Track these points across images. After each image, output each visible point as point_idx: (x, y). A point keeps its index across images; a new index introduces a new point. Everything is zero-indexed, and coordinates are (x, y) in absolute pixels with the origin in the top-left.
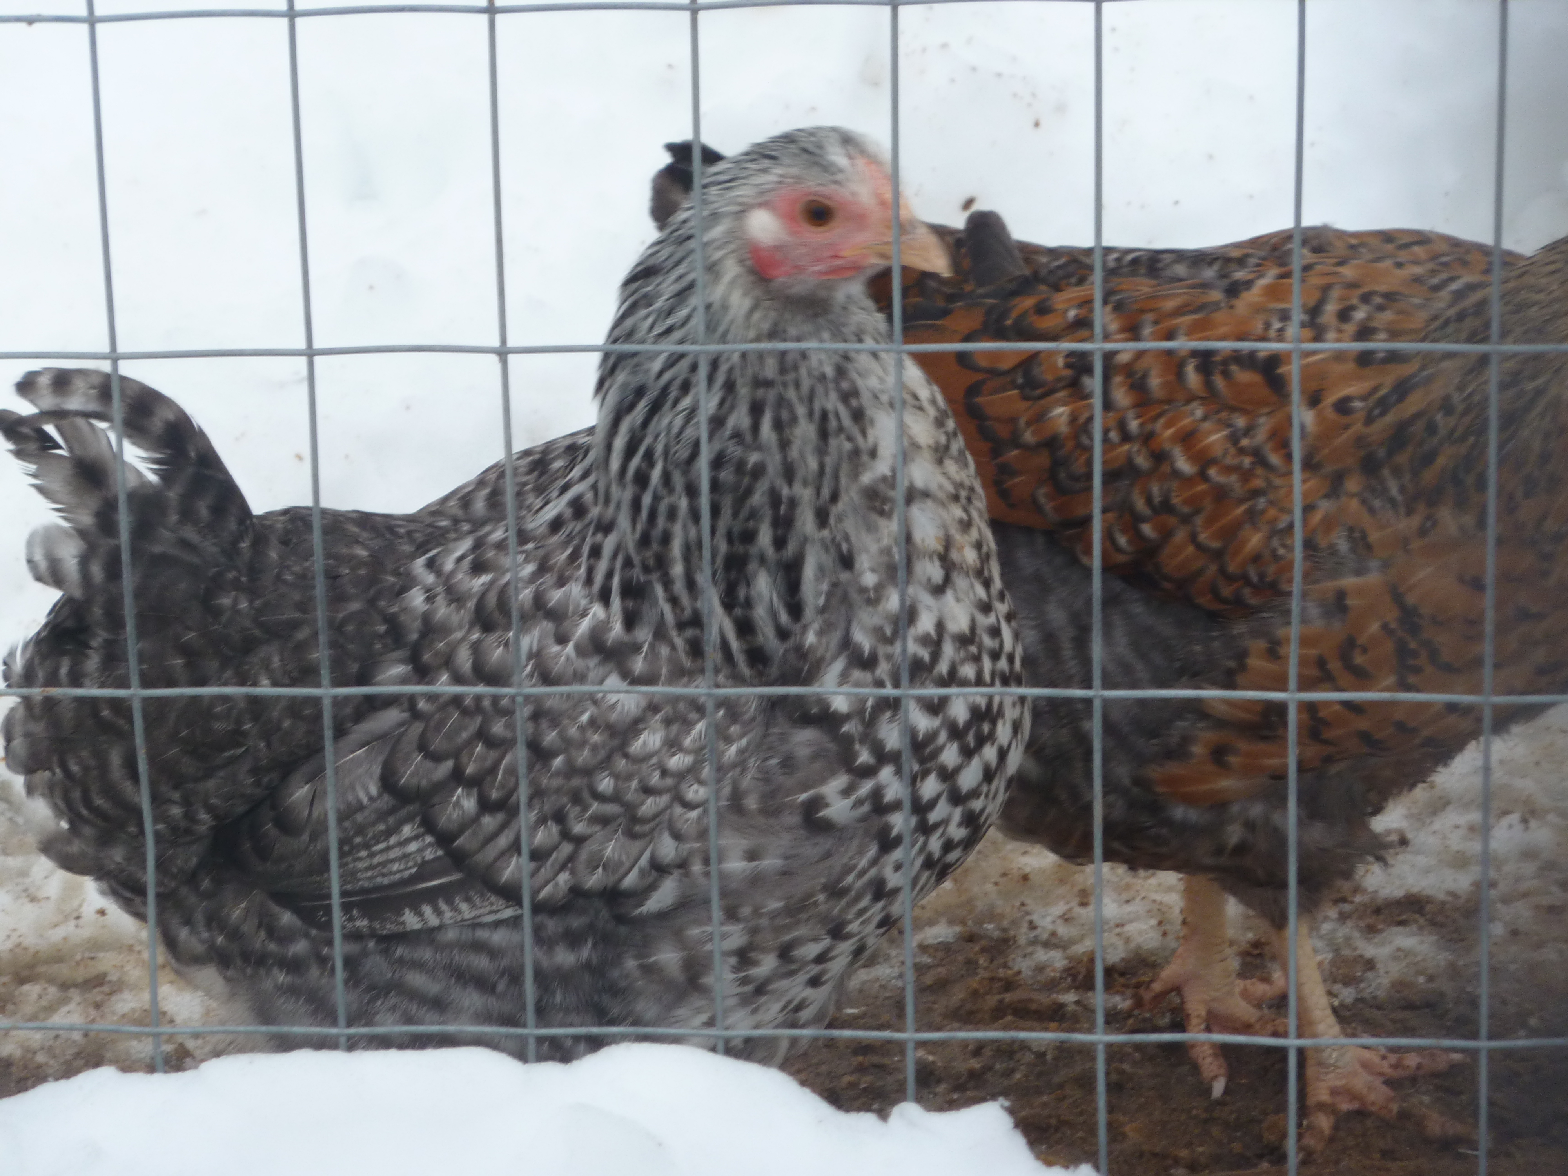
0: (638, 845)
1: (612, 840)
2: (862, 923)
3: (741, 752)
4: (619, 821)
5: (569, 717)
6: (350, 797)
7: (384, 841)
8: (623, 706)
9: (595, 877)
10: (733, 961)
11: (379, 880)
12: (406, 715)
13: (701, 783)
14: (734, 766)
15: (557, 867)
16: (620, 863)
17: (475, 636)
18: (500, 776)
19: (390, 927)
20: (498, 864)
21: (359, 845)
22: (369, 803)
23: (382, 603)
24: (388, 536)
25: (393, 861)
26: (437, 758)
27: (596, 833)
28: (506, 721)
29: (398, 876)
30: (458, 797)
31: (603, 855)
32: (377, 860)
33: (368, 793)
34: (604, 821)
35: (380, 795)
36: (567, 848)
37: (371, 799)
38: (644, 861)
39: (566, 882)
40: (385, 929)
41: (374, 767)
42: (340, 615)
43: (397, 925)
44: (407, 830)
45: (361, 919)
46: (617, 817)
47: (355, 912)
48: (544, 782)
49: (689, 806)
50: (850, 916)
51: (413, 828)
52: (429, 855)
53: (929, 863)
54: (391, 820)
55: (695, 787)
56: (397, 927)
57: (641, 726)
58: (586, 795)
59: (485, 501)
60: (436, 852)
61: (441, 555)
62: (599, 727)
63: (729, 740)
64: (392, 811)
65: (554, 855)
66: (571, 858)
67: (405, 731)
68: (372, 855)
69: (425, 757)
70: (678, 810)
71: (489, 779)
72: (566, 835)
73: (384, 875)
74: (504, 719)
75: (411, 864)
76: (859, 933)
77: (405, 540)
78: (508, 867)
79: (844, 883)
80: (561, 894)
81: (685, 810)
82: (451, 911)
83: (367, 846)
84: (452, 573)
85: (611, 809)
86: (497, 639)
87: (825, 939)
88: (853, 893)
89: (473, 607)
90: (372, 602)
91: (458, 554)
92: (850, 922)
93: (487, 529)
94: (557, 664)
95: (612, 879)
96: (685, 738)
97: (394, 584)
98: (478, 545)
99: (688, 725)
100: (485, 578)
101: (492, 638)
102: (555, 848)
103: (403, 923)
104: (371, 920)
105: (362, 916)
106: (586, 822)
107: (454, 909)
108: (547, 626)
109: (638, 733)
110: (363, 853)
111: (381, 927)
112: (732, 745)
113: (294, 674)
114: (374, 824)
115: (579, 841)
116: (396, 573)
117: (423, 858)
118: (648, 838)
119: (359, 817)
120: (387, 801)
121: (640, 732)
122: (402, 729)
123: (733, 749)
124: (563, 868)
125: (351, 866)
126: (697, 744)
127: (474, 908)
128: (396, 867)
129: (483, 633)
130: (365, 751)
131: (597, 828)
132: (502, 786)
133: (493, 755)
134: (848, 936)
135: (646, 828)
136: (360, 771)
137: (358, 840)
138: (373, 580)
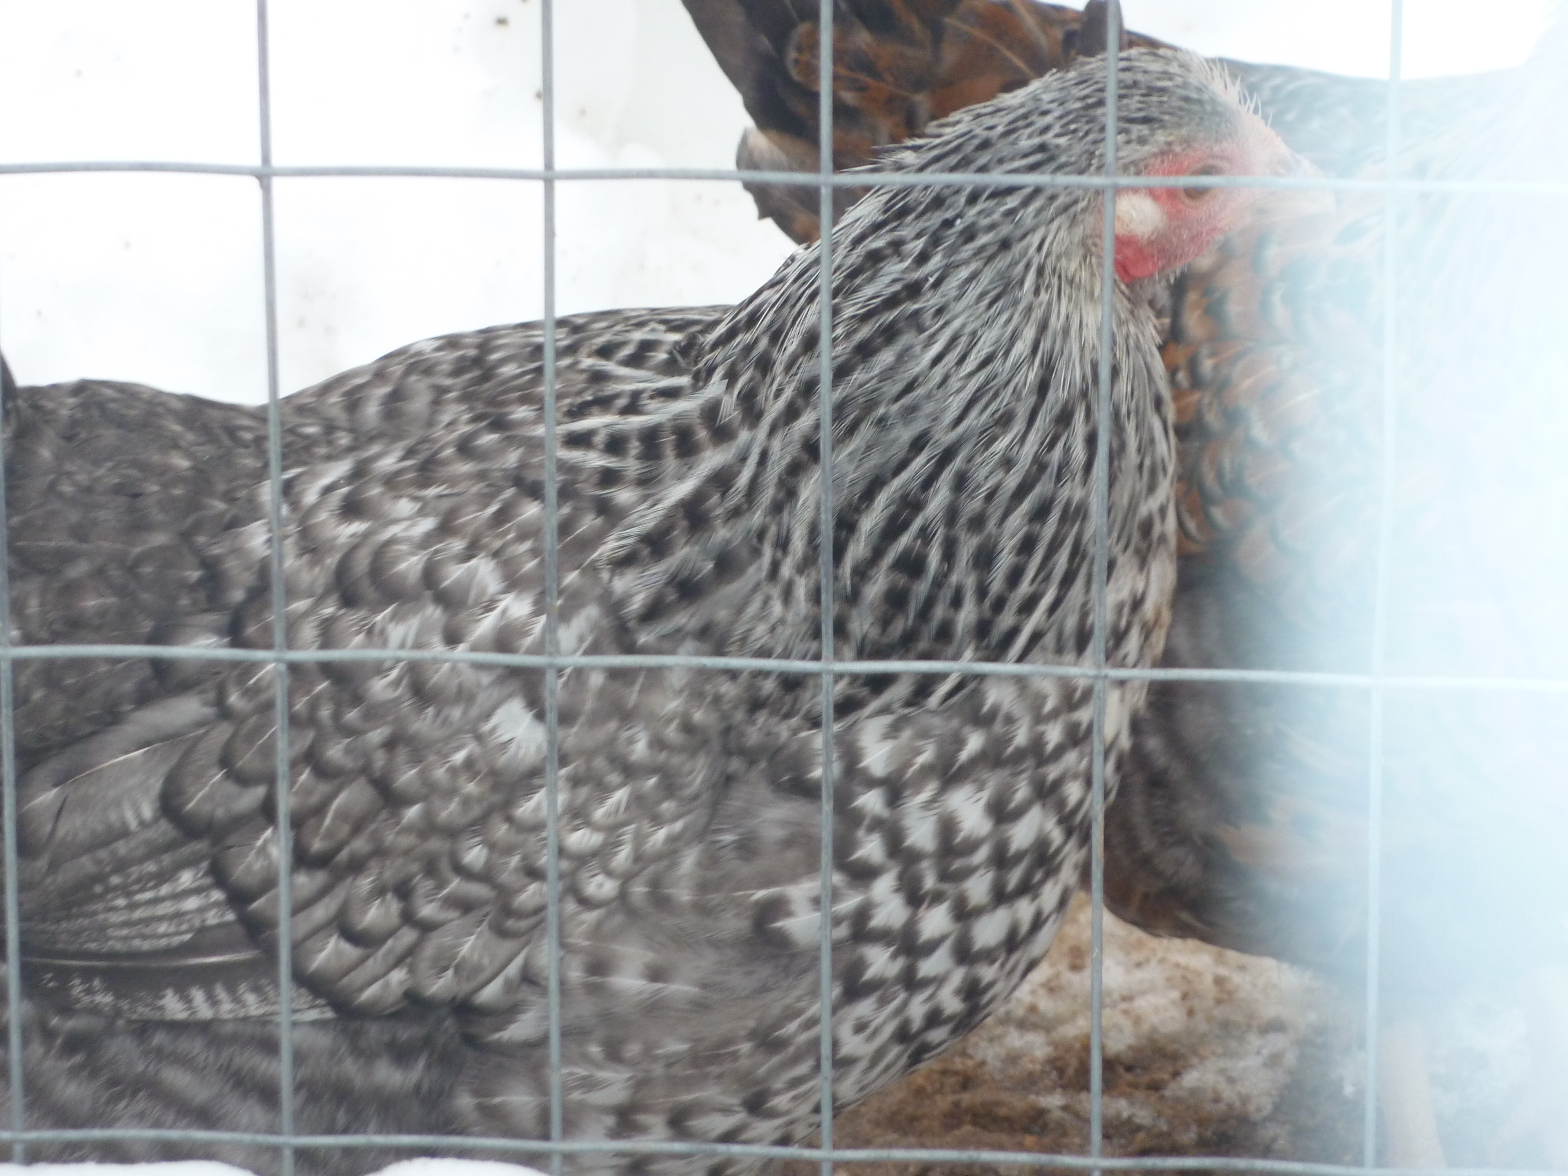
0: (506, 947)
1: (471, 934)
2: (794, 1098)
3: (672, 839)
4: (486, 910)
5: (438, 753)
6: (113, 817)
7: (153, 888)
8: (519, 748)
9: (441, 982)
10: (610, 1121)
11: (137, 943)
12: (209, 711)
13: (609, 874)
14: (659, 857)
15: (391, 960)
16: (478, 969)
17: (328, 610)
18: (328, 821)
19: (143, 1011)
20: (309, 943)
21: (116, 888)
22: (138, 829)
23: (201, 539)
24: (227, 442)
25: (160, 919)
26: (243, 780)
27: (451, 921)
28: (349, 744)
29: (163, 942)
30: (266, 843)
31: (458, 952)
32: (138, 914)
33: (138, 815)
34: (465, 906)
35: (156, 820)
36: (408, 936)
37: (143, 824)
38: (513, 969)
39: (401, 983)
40: (135, 1012)
41: (152, 781)
42: (137, 550)
43: (152, 1010)
44: (186, 878)
45: (102, 995)
46: (484, 903)
47: (97, 983)
48: (389, 838)
49: (586, 903)
50: (778, 1085)
51: (196, 874)
52: (212, 918)
53: (903, 1035)
54: (167, 859)
55: (600, 878)
56: (153, 1012)
57: (537, 781)
58: (444, 866)
59: (379, 406)
60: (222, 916)
61: (304, 478)
62: (477, 773)
63: (657, 821)
64: (170, 846)
65: (390, 943)
66: (411, 951)
67: (206, 734)
68: (133, 906)
69: (228, 776)
70: (571, 906)
71: (312, 822)
72: (408, 918)
73: (145, 937)
74: (347, 741)
75: (184, 927)
76: (787, 1113)
77: (251, 450)
78: (323, 950)
79: (782, 1031)
80: (391, 999)
81: (579, 909)
82: (232, 1001)
83: (126, 891)
84: (314, 508)
85: (478, 890)
86: (359, 622)
87: (738, 1112)
88: (791, 1050)
89: (334, 566)
90: (186, 536)
91: (326, 481)
92: (777, 1093)
93: (375, 449)
94: (437, 671)
95: (465, 988)
96: (596, 809)
97: (222, 514)
98: (359, 473)
99: (603, 790)
100: (357, 527)
101: (353, 617)
102: (391, 933)
103: (161, 1008)
104: (118, 996)
105: (107, 990)
106: (440, 903)
107: (237, 1000)
108: (434, 613)
109: (532, 790)
110: (121, 902)
111: (130, 1009)
112: (661, 828)
113: (57, 627)
114: (142, 860)
115: (427, 928)
116: (229, 497)
117: (204, 921)
118: (523, 939)
119: (122, 848)
120: (165, 830)
121: (532, 789)
122: (201, 731)
123: (661, 835)
124: (399, 962)
125: (101, 917)
126: (611, 820)
127: (264, 1003)
128: (163, 928)
129: (340, 608)
130: (145, 753)
131: (452, 914)
132: (329, 834)
133: (324, 788)
134: (772, 1114)
135: (523, 924)
136: (133, 781)
137: (115, 880)
138: (193, 504)
